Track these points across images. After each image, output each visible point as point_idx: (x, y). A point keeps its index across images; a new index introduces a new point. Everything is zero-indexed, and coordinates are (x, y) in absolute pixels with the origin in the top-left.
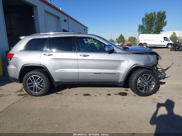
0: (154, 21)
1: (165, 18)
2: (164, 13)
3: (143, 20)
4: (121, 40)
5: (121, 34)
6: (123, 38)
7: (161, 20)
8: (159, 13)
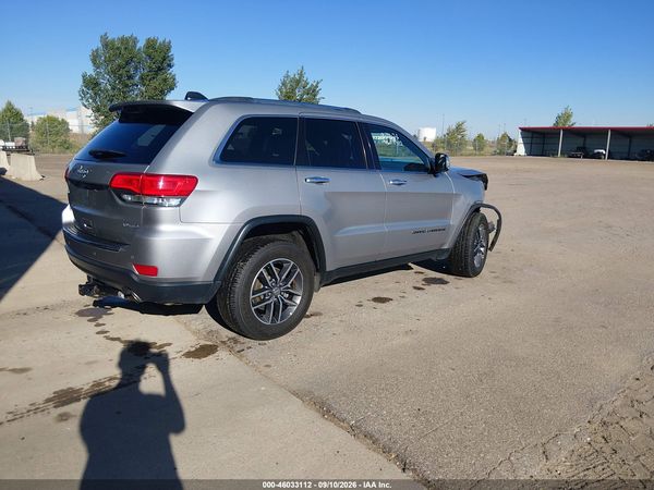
0: (136, 69)
1: (170, 66)
2: (166, 48)
3: (95, 58)
4: (11, 128)
5: (10, 104)
6: (22, 120)
7: (160, 69)
8: (151, 44)
